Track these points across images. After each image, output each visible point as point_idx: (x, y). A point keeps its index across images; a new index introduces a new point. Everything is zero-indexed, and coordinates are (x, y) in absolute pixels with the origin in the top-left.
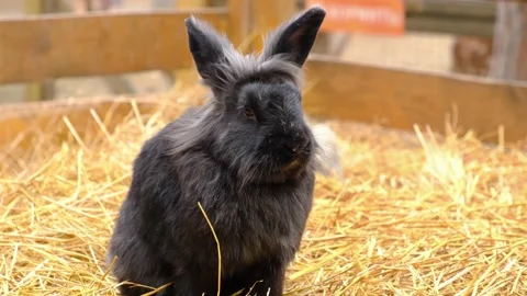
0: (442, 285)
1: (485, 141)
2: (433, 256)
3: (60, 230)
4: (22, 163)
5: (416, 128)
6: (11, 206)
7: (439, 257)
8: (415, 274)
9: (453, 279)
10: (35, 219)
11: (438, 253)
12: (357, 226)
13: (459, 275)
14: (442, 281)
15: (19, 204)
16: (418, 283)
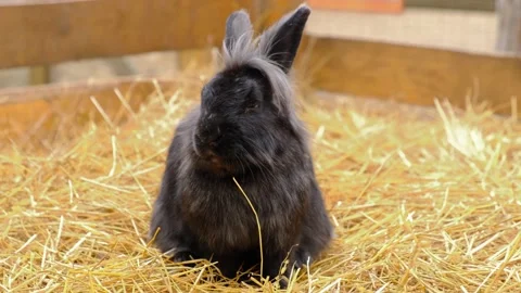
0: (475, 250)
1: (498, 113)
2: (463, 222)
3: (99, 205)
4: (46, 143)
5: (437, 102)
6: (49, 184)
7: (469, 223)
8: (447, 239)
9: (485, 244)
10: (74, 196)
11: (468, 220)
12: (385, 196)
13: (490, 241)
14: (474, 247)
15: (56, 181)
16: (450, 248)
